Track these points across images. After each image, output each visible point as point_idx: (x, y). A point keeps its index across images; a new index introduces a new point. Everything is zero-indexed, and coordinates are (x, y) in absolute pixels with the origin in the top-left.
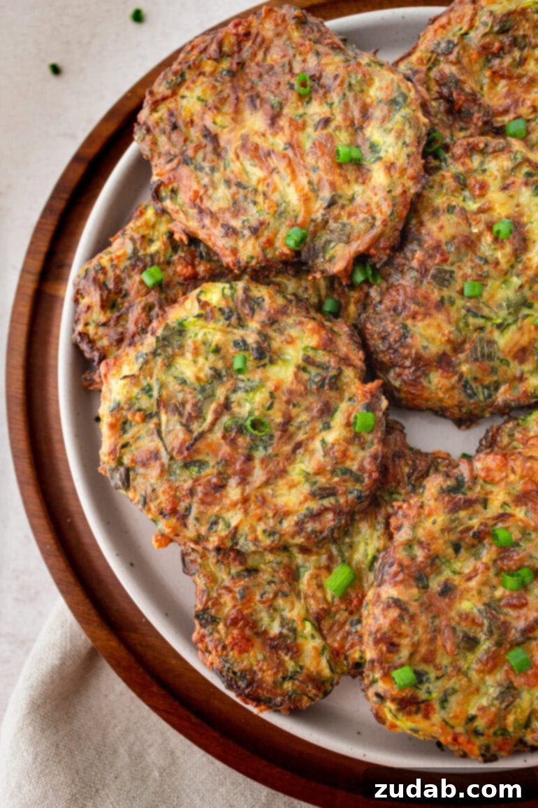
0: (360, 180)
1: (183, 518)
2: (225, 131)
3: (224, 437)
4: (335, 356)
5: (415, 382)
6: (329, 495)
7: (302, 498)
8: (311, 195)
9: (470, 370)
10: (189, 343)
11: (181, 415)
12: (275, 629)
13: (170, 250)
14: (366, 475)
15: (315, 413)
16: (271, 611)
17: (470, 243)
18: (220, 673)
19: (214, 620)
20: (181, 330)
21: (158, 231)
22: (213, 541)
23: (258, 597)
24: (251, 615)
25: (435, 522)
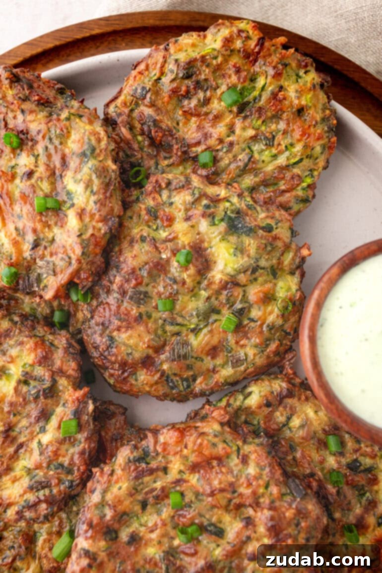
0: (59, 224)
4: (49, 370)
5: (125, 380)
6: (43, 488)
7: (21, 491)
8: (19, 239)
9: (170, 368)
14: (76, 468)
15: (33, 419)
17: (160, 268)
25: (120, 488)
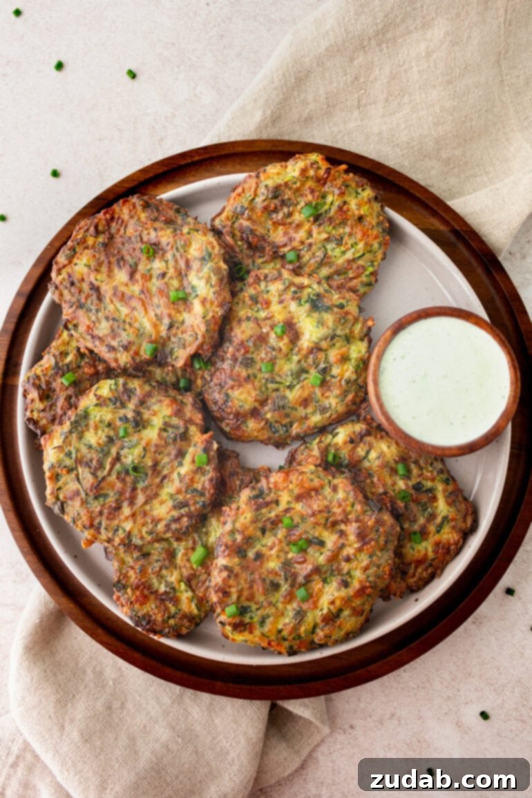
0: (187, 310)
1: (98, 529)
2: (104, 284)
3: (118, 478)
4: (182, 420)
5: (238, 428)
6: (184, 507)
7: (168, 510)
8: (158, 322)
9: (273, 417)
10: (92, 423)
11: (90, 467)
12: (162, 588)
13: (79, 359)
14: (207, 492)
15: (172, 457)
16: (159, 578)
17: (262, 339)
18: (131, 618)
19: (125, 587)
20: (86, 415)
21: (71, 346)
22: (117, 541)
23: (150, 571)
24: (147, 581)
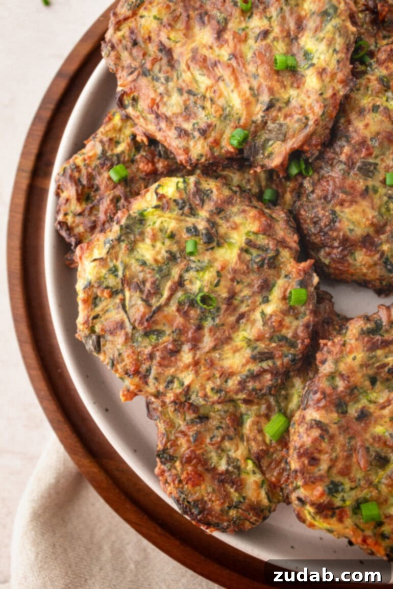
0: (295, 85)
1: (145, 378)
2: (178, 45)
3: (178, 310)
4: (274, 239)
5: (342, 260)
6: (267, 359)
7: (244, 361)
8: (252, 99)
9: (390, 249)
10: (148, 230)
11: (142, 291)
12: (223, 466)
13: (133, 150)
14: (299, 341)
15: (256, 288)
16: (219, 451)
17: (392, 138)
18: (177, 501)
19: (172, 459)
20: (141, 219)
21: (124, 134)
22: (170, 397)
23: (208, 441)
24: (203, 454)
25: (354, 359)
